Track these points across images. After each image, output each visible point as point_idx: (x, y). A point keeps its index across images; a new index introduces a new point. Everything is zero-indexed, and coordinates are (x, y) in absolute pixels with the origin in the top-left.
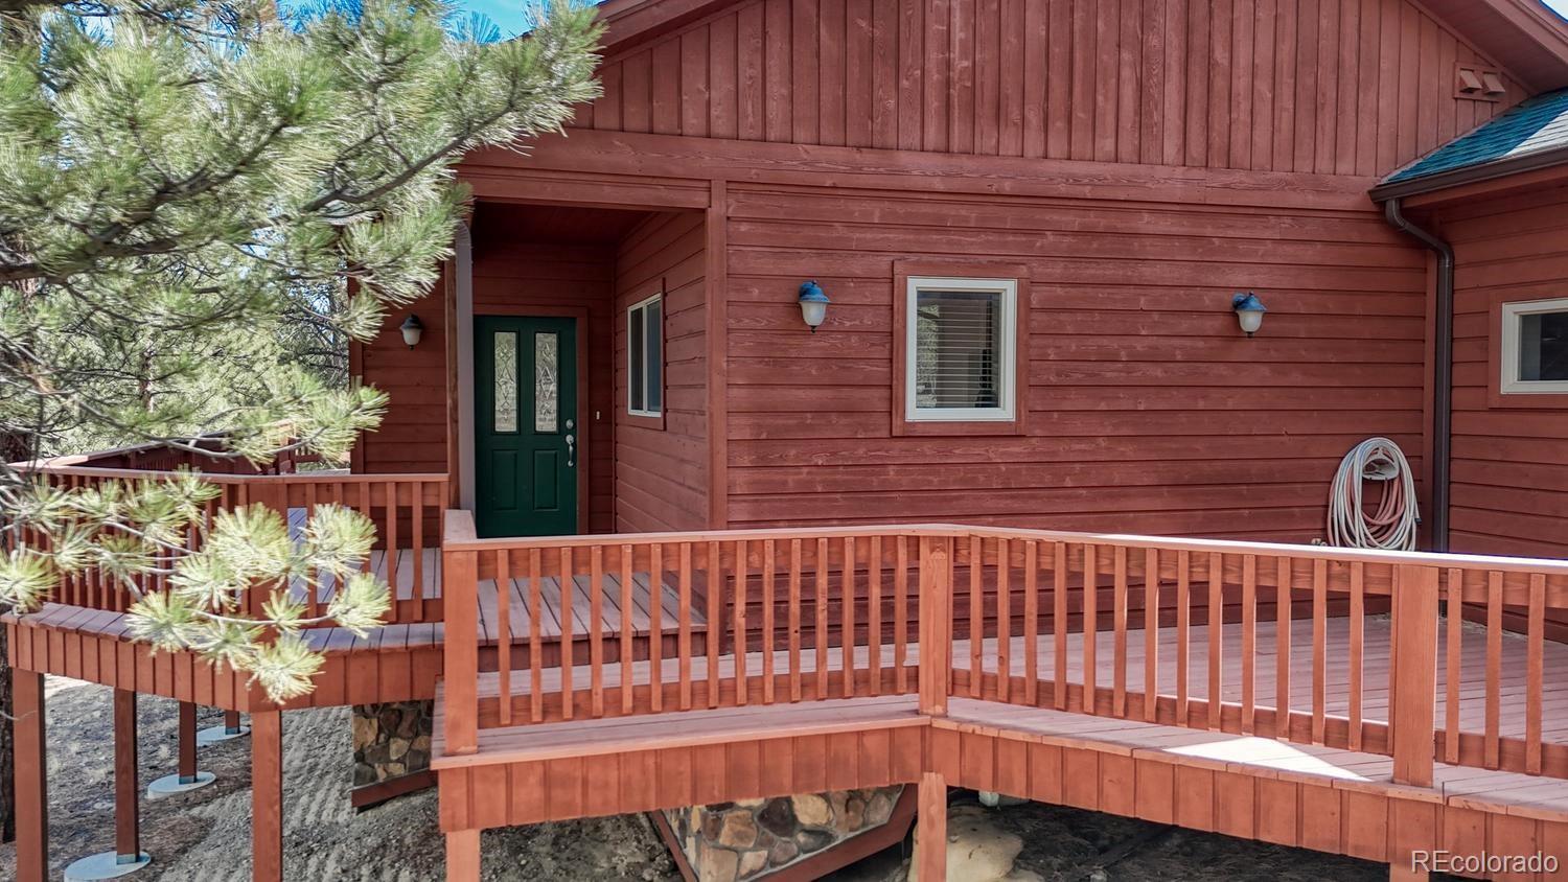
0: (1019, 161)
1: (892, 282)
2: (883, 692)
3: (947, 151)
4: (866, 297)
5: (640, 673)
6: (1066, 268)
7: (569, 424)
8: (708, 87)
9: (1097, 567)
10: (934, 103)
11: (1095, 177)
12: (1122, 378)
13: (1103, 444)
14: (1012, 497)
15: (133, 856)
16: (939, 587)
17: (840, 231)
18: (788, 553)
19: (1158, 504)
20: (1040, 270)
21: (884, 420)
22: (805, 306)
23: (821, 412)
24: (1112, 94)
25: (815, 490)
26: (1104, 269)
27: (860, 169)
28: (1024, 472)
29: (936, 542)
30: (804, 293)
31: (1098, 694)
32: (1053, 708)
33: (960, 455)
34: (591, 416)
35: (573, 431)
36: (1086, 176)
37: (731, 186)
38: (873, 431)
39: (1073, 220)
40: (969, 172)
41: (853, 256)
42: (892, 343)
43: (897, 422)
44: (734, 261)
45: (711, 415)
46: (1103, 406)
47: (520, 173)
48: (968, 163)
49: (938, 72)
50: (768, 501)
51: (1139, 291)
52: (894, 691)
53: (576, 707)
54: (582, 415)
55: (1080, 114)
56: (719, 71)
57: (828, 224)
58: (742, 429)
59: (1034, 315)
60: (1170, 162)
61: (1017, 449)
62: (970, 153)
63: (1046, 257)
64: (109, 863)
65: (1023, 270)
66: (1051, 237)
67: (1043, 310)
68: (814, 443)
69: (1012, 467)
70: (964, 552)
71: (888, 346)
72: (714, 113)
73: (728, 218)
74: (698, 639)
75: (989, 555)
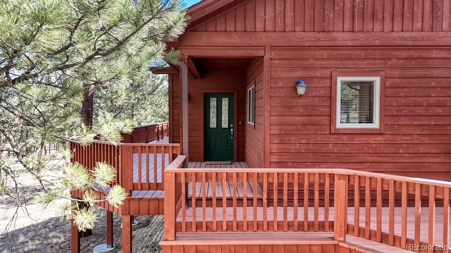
0: (382, 33)
1: (331, 79)
2: (319, 230)
3: (353, 31)
4: (321, 84)
5: (239, 212)
6: (400, 72)
7: (232, 125)
8: (265, 15)
9: (408, 190)
10: (348, 14)
11: (412, 37)
12: (424, 112)
13: (416, 137)
14: (378, 156)
15: (111, 246)
16: (342, 193)
17: (312, 61)
18: (283, 178)
19: (439, 160)
20: (389, 73)
21: (327, 128)
22: (298, 88)
23: (304, 125)
24: (421, 6)
25: (301, 152)
26: (417, 72)
27: (319, 39)
28: (383, 147)
29: (341, 176)
30: (298, 83)
31: (408, 241)
32: (388, 244)
33: (356, 141)
34: (238, 123)
35: (233, 128)
36: (409, 37)
37: (272, 48)
38: (323, 131)
39: (404, 54)
40: (361, 38)
41: (316, 70)
42: (331, 100)
43: (332, 128)
44: (273, 73)
45: (264, 126)
46: (416, 123)
47: (202, 48)
48: (360, 35)
49: (350, 3)
50: (284, 155)
51: (433, 80)
52: (324, 230)
53: (207, 227)
54: (235, 122)
55: (407, 15)
56: (269, 9)
57: (307, 59)
58: (275, 130)
59: (388, 89)
60: (445, 30)
61: (380, 139)
62: (362, 31)
63: (392, 68)
64: (105, 247)
65: (383, 73)
66: (394, 61)
67: (390, 87)
68: (301, 135)
69: (378, 145)
70: (352, 180)
71: (329, 101)
72: (267, 23)
73: (271, 59)
74: (260, 201)
75: (362, 182)
